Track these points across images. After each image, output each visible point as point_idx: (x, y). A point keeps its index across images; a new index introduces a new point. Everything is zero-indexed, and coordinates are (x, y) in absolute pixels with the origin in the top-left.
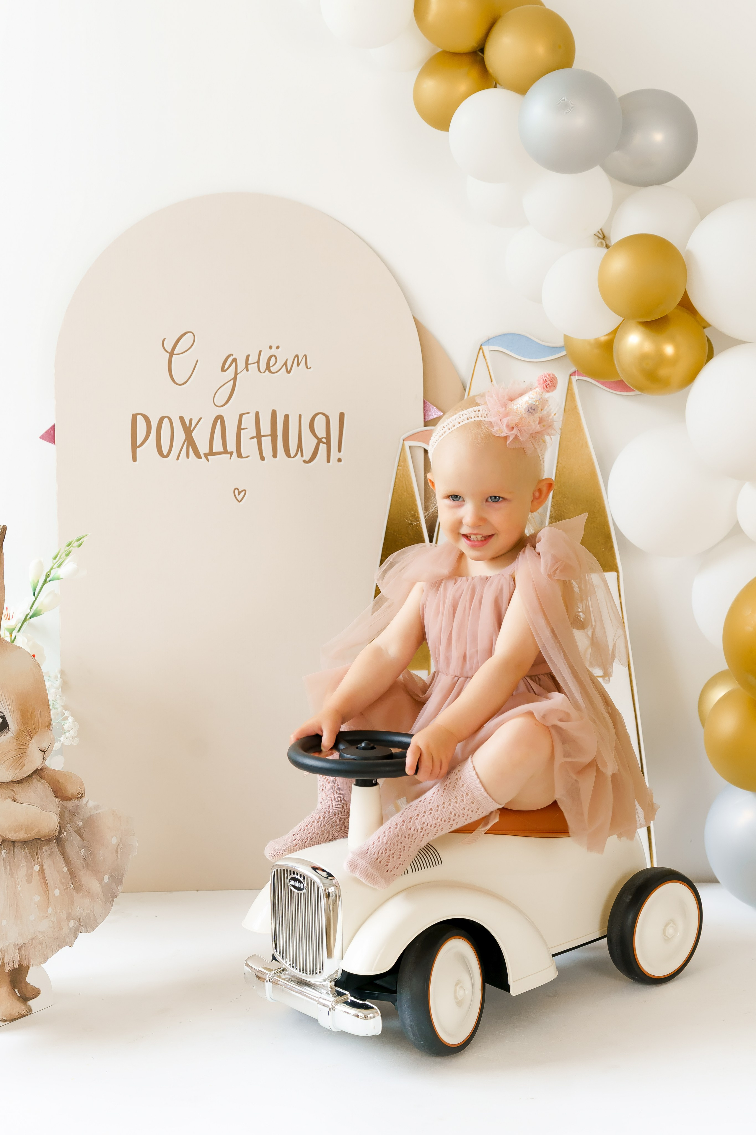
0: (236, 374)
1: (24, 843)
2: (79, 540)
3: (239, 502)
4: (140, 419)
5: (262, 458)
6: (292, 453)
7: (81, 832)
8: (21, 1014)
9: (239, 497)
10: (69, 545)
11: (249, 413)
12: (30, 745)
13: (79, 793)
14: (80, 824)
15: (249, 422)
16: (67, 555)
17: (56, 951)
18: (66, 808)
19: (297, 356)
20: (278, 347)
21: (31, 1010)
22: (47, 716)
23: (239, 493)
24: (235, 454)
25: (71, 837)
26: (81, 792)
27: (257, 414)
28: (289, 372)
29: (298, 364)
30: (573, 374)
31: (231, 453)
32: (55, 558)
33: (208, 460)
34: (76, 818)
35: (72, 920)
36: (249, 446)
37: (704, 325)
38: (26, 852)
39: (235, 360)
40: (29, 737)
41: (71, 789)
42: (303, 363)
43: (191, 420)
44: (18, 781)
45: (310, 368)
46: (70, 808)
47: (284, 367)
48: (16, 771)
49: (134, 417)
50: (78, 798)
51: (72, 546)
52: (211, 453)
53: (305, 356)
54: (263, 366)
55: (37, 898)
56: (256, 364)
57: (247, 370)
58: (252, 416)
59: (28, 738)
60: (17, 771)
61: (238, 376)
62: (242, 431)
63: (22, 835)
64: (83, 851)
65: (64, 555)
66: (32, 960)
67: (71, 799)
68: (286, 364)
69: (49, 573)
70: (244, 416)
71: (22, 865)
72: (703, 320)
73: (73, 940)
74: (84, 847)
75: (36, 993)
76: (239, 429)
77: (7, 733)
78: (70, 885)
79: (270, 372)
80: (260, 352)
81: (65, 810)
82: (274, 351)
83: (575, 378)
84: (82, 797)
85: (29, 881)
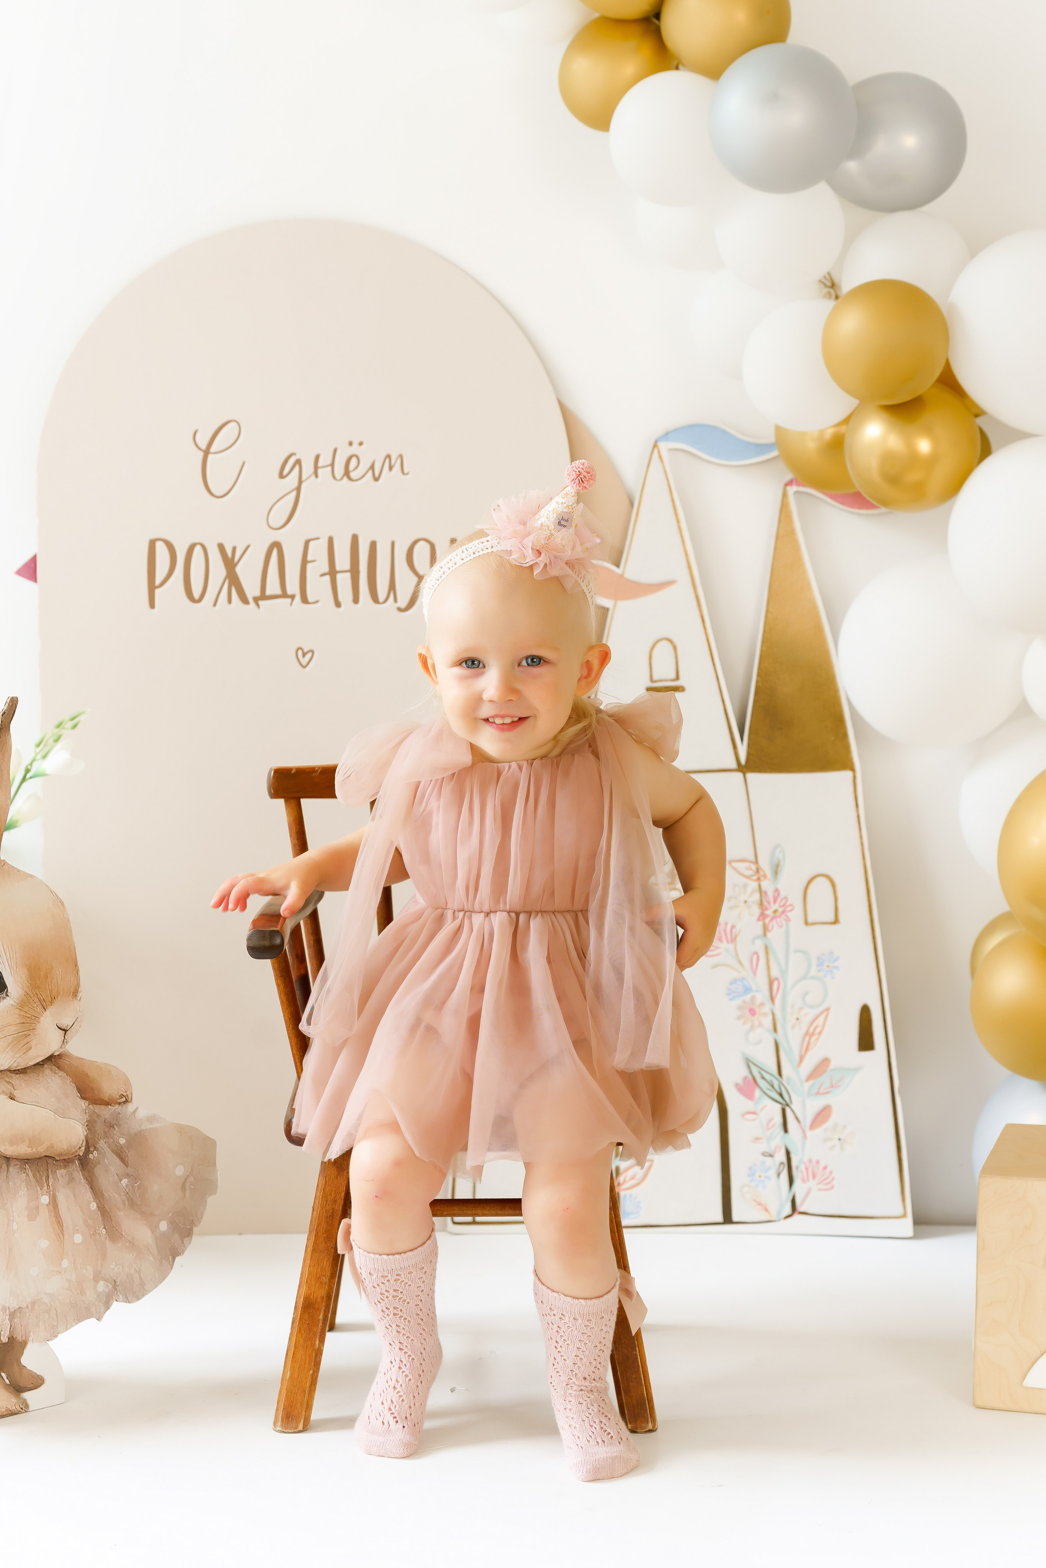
0: (300, 482)
1: (26, 1161)
2: (73, 719)
3: (304, 667)
4: (160, 547)
5: (338, 604)
6: (382, 596)
7: (122, 1152)
8: (10, 1411)
9: (304, 661)
10: (59, 726)
11: (318, 538)
12: (42, 1019)
13: (122, 1096)
14: (122, 1141)
15: (318, 552)
16: (57, 740)
17: (73, 1324)
18: (99, 1116)
19: (389, 456)
20: (361, 444)
21: (27, 1406)
22: (72, 979)
23: (304, 655)
24: (298, 598)
25: (106, 1160)
26: (125, 1094)
27: (331, 540)
28: (376, 479)
29: (391, 468)
30: (789, 483)
31: (293, 597)
32: (38, 745)
33: (258, 606)
34: (115, 1133)
35: (103, 1282)
36: (318, 586)
37: (978, 413)
38: (27, 1175)
39: (298, 462)
40: (40, 1007)
41: (109, 1089)
42: (397, 467)
43: (234, 549)
44: (18, 1070)
45: (408, 474)
46: (106, 1117)
47: (370, 473)
48: (15, 1056)
49: (152, 544)
50: (119, 1103)
51: (63, 728)
52: (263, 596)
53: (401, 456)
54: (339, 470)
55: (44, 1244)
56: (330, 468)
57: (317, 476)
58: (323, 543)
59: (40, 1009)
60: (18, 1055)
61: (304, 486)
62: (309, 566)
63: (23, 1150)
64: (125, 1182)
65: (51, 741)
66: (32, 1333)
67: (107, 1104)
68: (372, 467)
69: (29, 767)
70: (311, 544)
71: (21, 1193)
72: (975, 405)
73: (103, 1310)
74: (128, 1176)
75: (37, 1382)
76: (305, 562)
77: (4, 998)
78: (101, 1229)
79: (350, 479)
80: (335, 451)
81: (96, 1118)
82: (355, 449)
83: (792, 490)
84: (126, 1101)
85: (32, 1217)
